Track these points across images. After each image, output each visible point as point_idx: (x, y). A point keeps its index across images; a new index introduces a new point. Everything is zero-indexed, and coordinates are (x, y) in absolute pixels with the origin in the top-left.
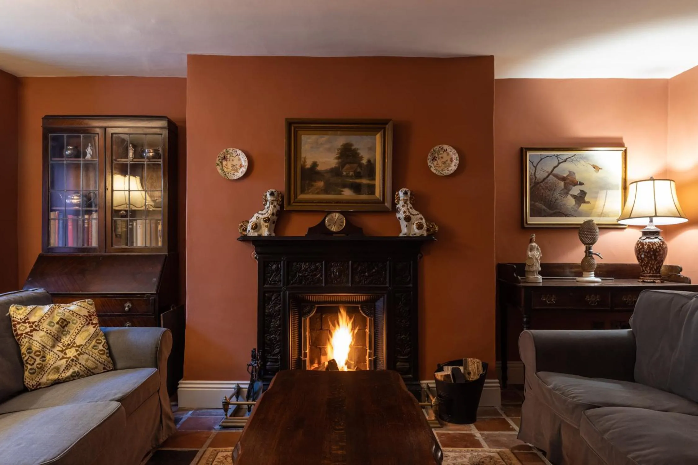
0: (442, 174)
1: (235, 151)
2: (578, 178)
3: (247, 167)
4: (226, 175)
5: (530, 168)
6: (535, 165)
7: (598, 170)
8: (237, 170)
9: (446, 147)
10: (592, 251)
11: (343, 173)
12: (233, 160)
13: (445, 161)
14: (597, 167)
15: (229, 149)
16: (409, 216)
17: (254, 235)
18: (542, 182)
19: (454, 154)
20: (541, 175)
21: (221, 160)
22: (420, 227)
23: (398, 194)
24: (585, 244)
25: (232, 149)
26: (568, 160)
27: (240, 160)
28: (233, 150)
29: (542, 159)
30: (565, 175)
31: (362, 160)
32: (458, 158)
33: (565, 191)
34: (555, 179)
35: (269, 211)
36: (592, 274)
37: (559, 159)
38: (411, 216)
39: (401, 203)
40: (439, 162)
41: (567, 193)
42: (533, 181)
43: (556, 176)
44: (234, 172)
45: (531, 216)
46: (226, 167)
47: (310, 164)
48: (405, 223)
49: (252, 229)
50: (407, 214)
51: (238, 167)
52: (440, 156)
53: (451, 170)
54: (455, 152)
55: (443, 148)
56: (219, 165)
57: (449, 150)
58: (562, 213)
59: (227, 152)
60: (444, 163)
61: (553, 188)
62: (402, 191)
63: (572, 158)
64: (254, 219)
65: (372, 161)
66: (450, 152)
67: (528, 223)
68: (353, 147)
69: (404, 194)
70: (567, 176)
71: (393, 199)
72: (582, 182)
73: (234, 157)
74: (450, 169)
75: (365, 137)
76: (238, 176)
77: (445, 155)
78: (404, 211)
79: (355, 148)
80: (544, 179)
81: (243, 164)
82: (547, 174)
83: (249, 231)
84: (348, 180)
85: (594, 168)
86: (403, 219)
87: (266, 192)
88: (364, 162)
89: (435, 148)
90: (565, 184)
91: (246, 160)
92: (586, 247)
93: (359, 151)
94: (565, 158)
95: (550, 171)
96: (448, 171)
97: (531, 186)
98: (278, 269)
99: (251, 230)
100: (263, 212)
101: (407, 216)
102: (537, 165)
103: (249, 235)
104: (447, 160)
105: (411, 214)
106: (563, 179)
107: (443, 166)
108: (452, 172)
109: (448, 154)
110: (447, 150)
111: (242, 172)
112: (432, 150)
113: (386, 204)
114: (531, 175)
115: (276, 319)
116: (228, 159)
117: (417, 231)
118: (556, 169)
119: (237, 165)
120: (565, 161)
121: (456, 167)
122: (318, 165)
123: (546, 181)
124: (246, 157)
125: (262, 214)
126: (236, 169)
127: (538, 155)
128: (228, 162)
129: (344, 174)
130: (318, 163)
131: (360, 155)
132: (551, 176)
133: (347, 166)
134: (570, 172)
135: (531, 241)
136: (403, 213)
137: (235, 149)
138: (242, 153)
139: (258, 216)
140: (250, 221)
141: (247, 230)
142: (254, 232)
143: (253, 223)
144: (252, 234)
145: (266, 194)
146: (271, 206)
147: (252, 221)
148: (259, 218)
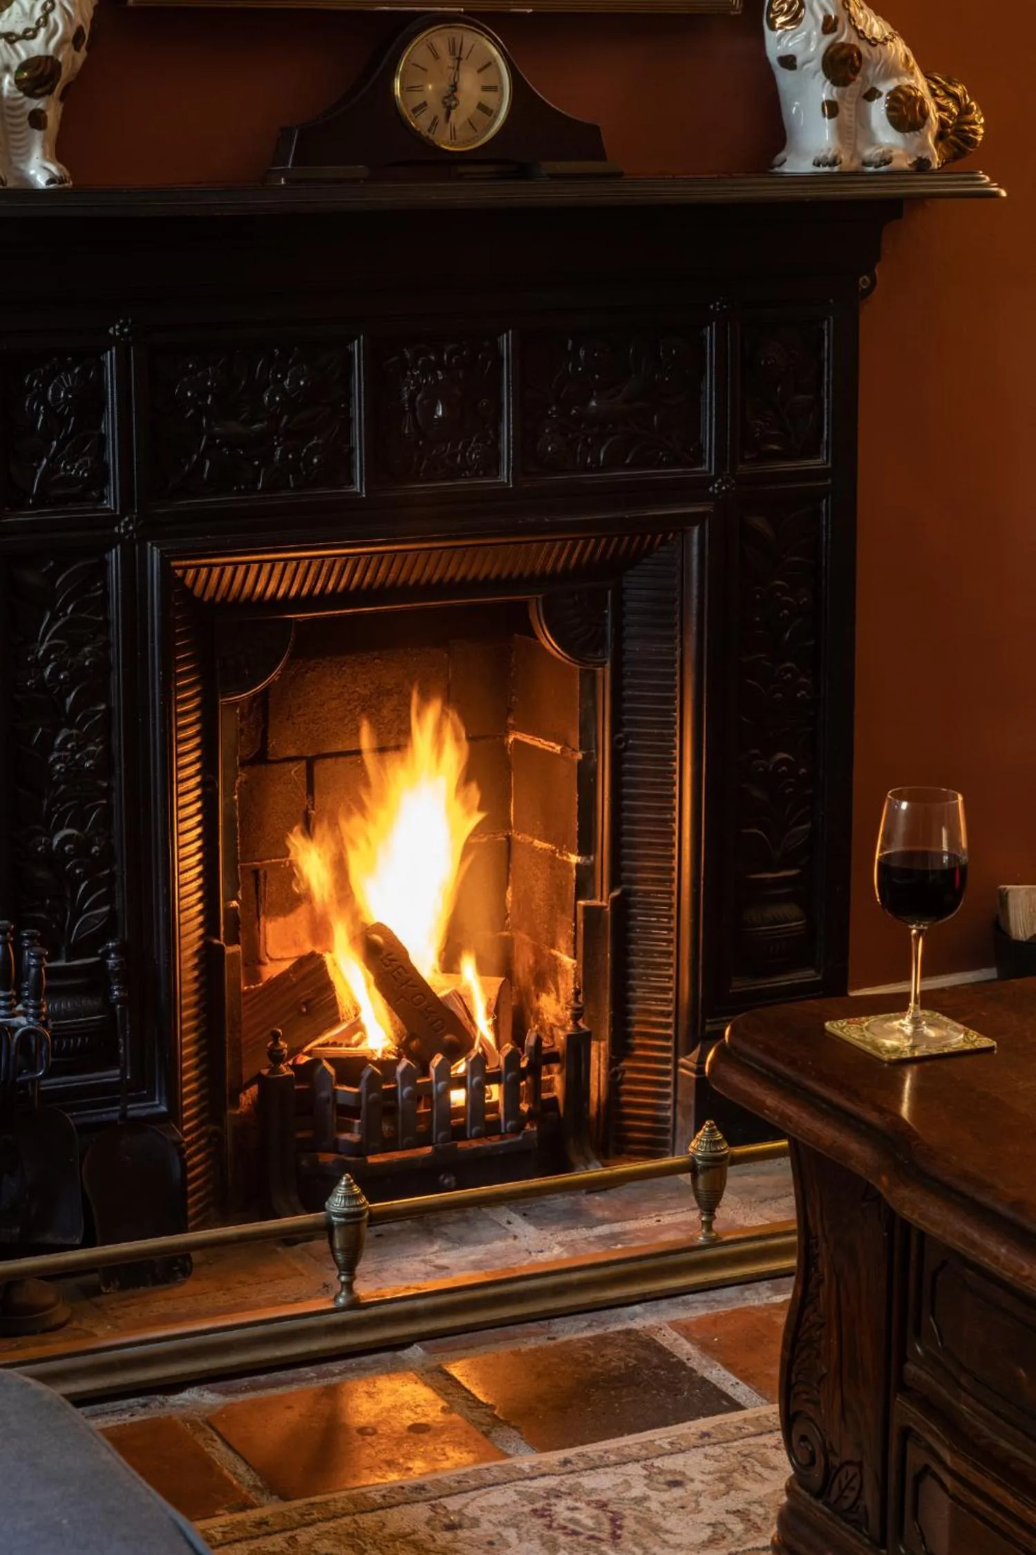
16: (853, 46)
22: (907, 112)
35: (56, 17)
38: (864, 48)
48: (823, 91)
50: (843, 39)
78: (827, 18)
86: (816, 64)
98: (87, 401)
100: (12, 21)
101: (843, 45)
105: (860, 34)
115: (79, 727)
117: (886, 137)
125: (10, 38)
136: (817, 31)
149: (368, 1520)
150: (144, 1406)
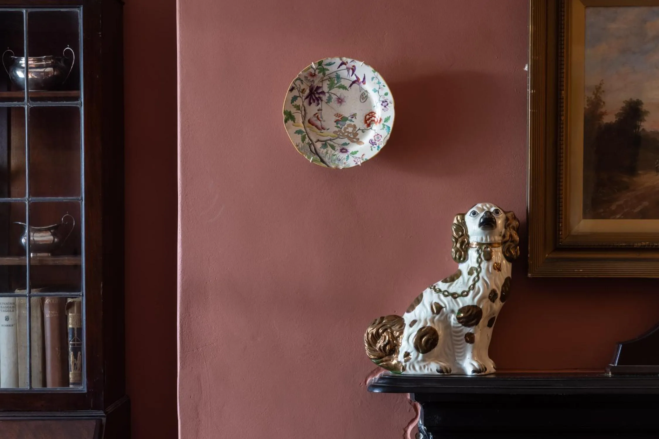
1: (348, 69)
3: (390, 124)
4: (317, 153)
8: (355, 135)
12: (340, 101)
15: (329, 60)
17: (426, 372)
21: (299, 102)
25: (338, 61)
27: (364, 97)
28: (343, 63)
35: (479, 284)
44: (346, 140)
46: (318, 123)
47: (618, 110)
49: (418, 347)
51: (359, 122)
56: (293, 119)
59: (323, 70)
64: (424, 311)
73: (344, 88)
81: (379, 112)
83: (407, 355)
87: (463, 215)
91: (390, 98)
99: (413, 355)
100: (457, 287)
103: (410, 372)
111: (372, 143)
116: (325, 98)
119: (354, 116)
122: (646, 113)
124: (387, 89)
125: (454, 296)
126: (350, 130)
128: (323, 105)
130: (644, 108)
137: (349, 60)
138: (376, 73)
139: (437, 301)
140: (408, 317)
141: (398, 353)
142: (423, 360)
143: (421, 326)
144: (417, 368)
145: (463, 219)
146: (484, 265)
147: (417, 318)
148: (438, 309)
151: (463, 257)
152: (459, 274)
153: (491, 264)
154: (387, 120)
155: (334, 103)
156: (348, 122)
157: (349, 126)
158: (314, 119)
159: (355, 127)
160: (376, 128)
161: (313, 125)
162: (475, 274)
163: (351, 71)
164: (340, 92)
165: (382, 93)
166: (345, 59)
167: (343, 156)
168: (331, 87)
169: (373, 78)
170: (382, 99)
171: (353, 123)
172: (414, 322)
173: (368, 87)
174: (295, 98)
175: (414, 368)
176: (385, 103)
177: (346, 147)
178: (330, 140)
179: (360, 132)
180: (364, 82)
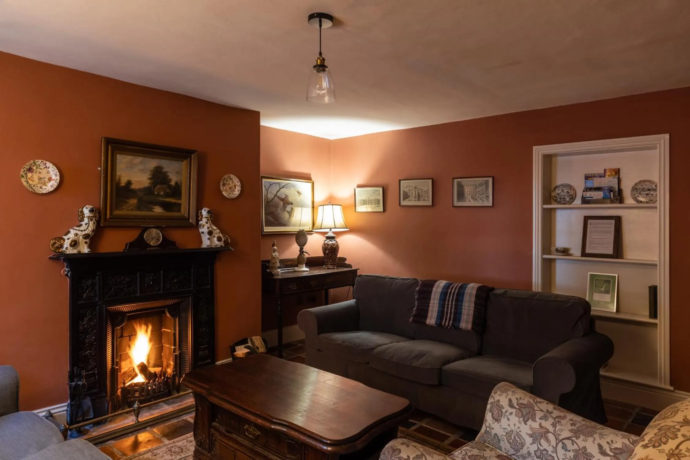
0: (229, 197)
2: (290, 199)
3: (58, 181)
4: (32, 188)
5: (264, 191)
6: (267, 189)
7: (300, 195)
8: (45, 183)
9: (232, 176)
10: (303, 250)
11: (154, 193)
12: (40, 173)
13: (231, 187)
14: (299, 192)
17: (73, 252)
18: (271, 201)
19: (238, 182)
20: (270, 196)
21: (25, 172)
22: (219, 239)
23: (201, 213)
24: (299, 246)
25: (40, 161)
26: (285, 186)
27: (48, 172)
28: (42, 162)
29: (270, 185)
30: (283, 197)
31: (171, 182)
32: (240, 186)
33: (284, 208)
34: (278, 200)
36: (304, 266)
37: (280, 186)
38: (213, 231)
39: (204, 220)
40: (227, 187)
41: (285, 210)
42: (266, 200)
43: (279, 197)
44: (42, 185)
45: (265, 226)
46: (32, 179)
47: (125, 182)
48: (207, 237)
49: (70, 245)
51: (47, 180)
52: (228, 182)
53: (236, 194)
54: (238, 180)
55: (230, 177)
56: (23, 177)
57: (234, 179)
58: (283, 224)
59: (35, 163)
60: (230, 188)
61: (276, 206)
62: (205, 210)
63: (287, 185)
64: (71, 235)
65: (179, 183)
66: (235, 180)
67: (264, 231)
68: (164, 170)
69: (207, 213)
70: (285, 198)
71: (197, 216)
72: (292, 202)
73: (42, 169)
74: (234, 193)
75: (173, 162)
76: (47, 189)
77: (230, 182)
78: (208, 227)
79: (166, 171)
80: (272, 199)
81: (54, 177)
82: (273, 196)
83: (67, 248)
84: (159, 199)
85: (298, 193)
86: (206, 233)
87: (82, 209)
88: (173, 183)
89: (225, 176)
90: (284, 203)
91: (58, 173)
92: (300, 248)
93: (168, 174)
94: (283, 185)
95: (275, 193)
96: (234, 195)
97: (265, 204)
98: (93, 285)
99: (69, 248)
100: (82, 228)
101: (210, 230)
102: (268, 189)
103: (68, 253)
104: (232, 186)
105: (213, 229)
106: (283, 200)
107: (230, 190)
108: (236, 196)
109: (233, 182)
110: (232, 179)
112: (223, 178)
113: (191, 221)
114: (265, 196)
116: (35, 171)
117: (217, 243)
118: (279, 193)
119: (45, 178)
120: (283, 187)
121: (239, 192)
122: (132, 184)
123: (274, 200)
124: (57, 171)
125: (82, 231)
126: (43, 182)
127: (268, 182)
128: (34, 174)
129: (156, 193)
130: (132, 182)
131: (169, 178)
132: (276, 197)
133: (158, 186)
134: (286, 195)
135: (273, 245)
136: (207, 229)
137: (44, 161)
138: (54, 166)
139: (76, 232)
140: (66, 237)
141: (63, 247)
142: (72, 249)
143: (72, 239)
144: (70, 251)
145: (82, 210)
146: (90, 222)
147: (69, 237)
148: (77, 235)
149: (141, 457)
150: (101, 445)
151: (82, 220)
152: (81, 225)
153: (93, 222)
154: (57, 180)
155: (38, 173)
156: (42, 180)
157: (43, 180)
158: (30, 178)
159: (45, 181)
160: (52, 183)
161: (30, 179)
162: (88, 225)
163: (44, 165)
164: (40, 170)
165: (55, 172)
166: (43, 161)
167: (41, 189)
168: (37, 168)
169: (52, 167)
170: (55, 174)
171: (44, 180)
172: (68, 239)
173: (50, 170)
174: (24, 171)
175: (69, 251)
176: (56, 175)
177: (42, 187)
178: (37, 184)
179: (47, 183)
180: (49, 168)
